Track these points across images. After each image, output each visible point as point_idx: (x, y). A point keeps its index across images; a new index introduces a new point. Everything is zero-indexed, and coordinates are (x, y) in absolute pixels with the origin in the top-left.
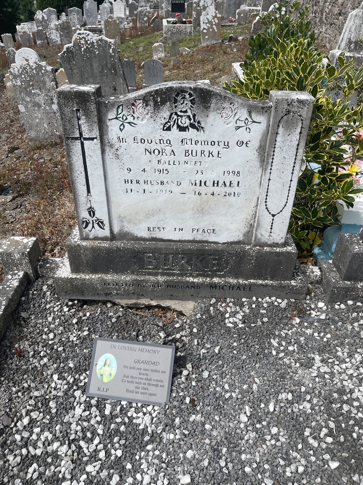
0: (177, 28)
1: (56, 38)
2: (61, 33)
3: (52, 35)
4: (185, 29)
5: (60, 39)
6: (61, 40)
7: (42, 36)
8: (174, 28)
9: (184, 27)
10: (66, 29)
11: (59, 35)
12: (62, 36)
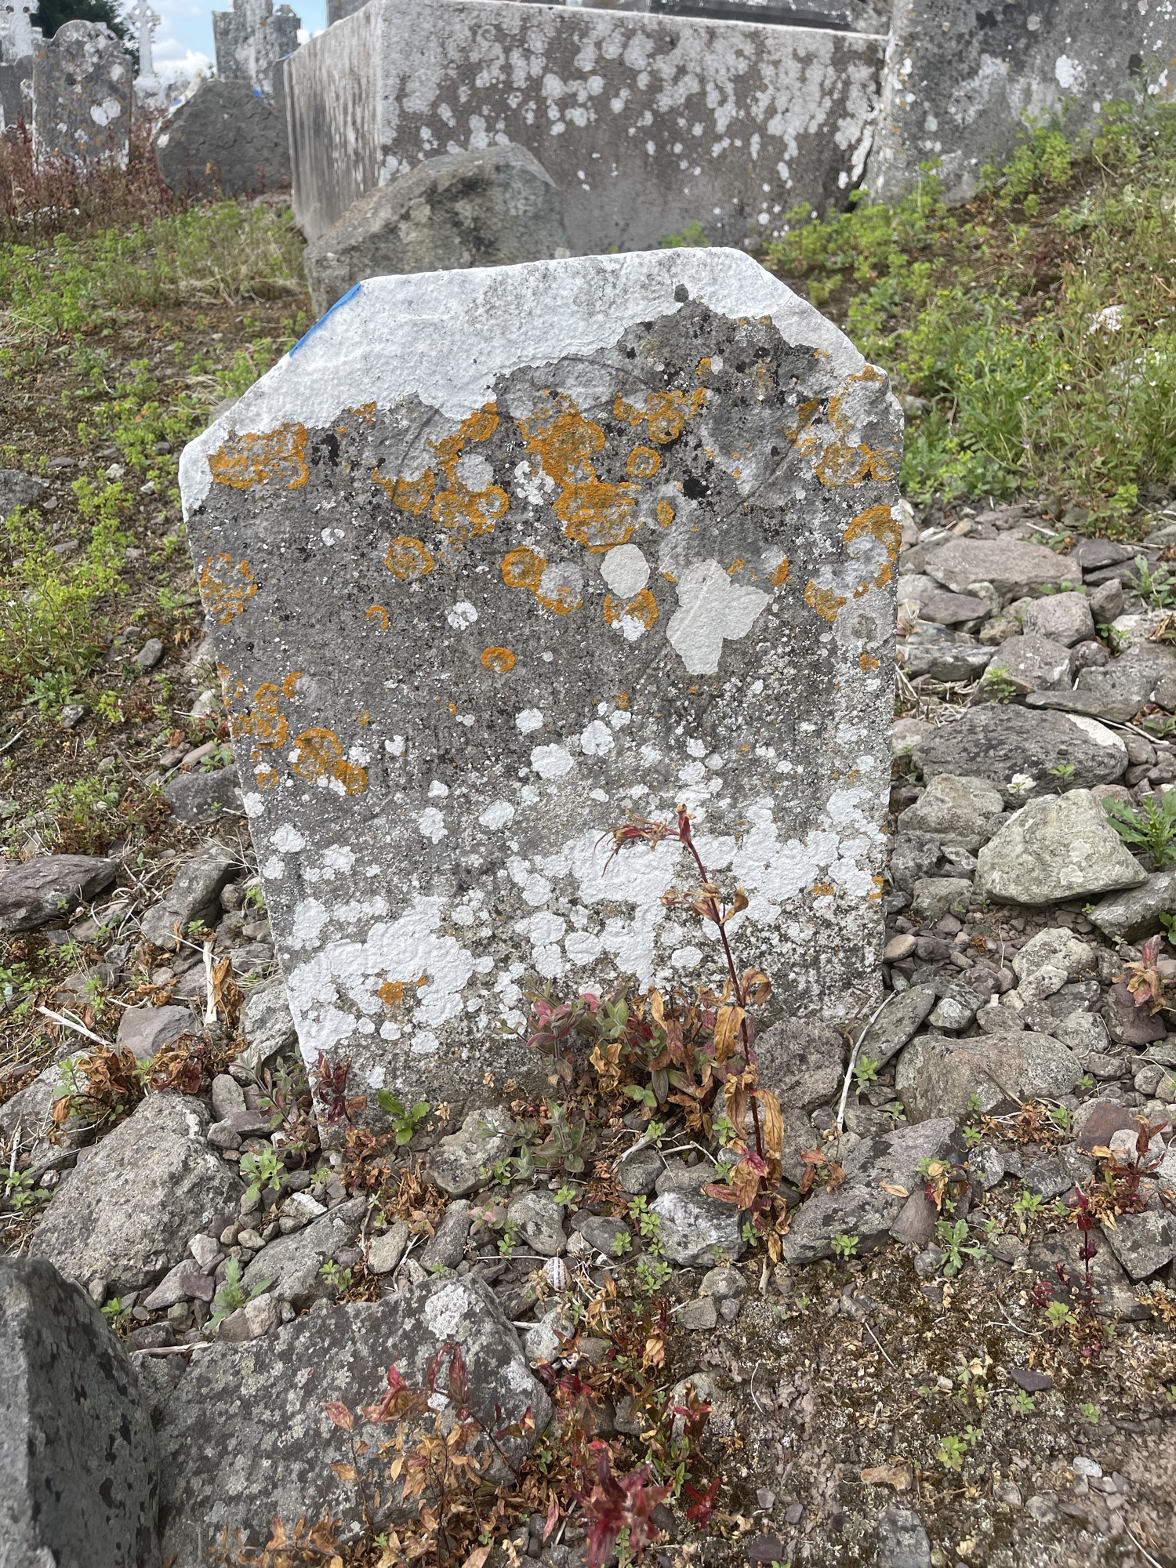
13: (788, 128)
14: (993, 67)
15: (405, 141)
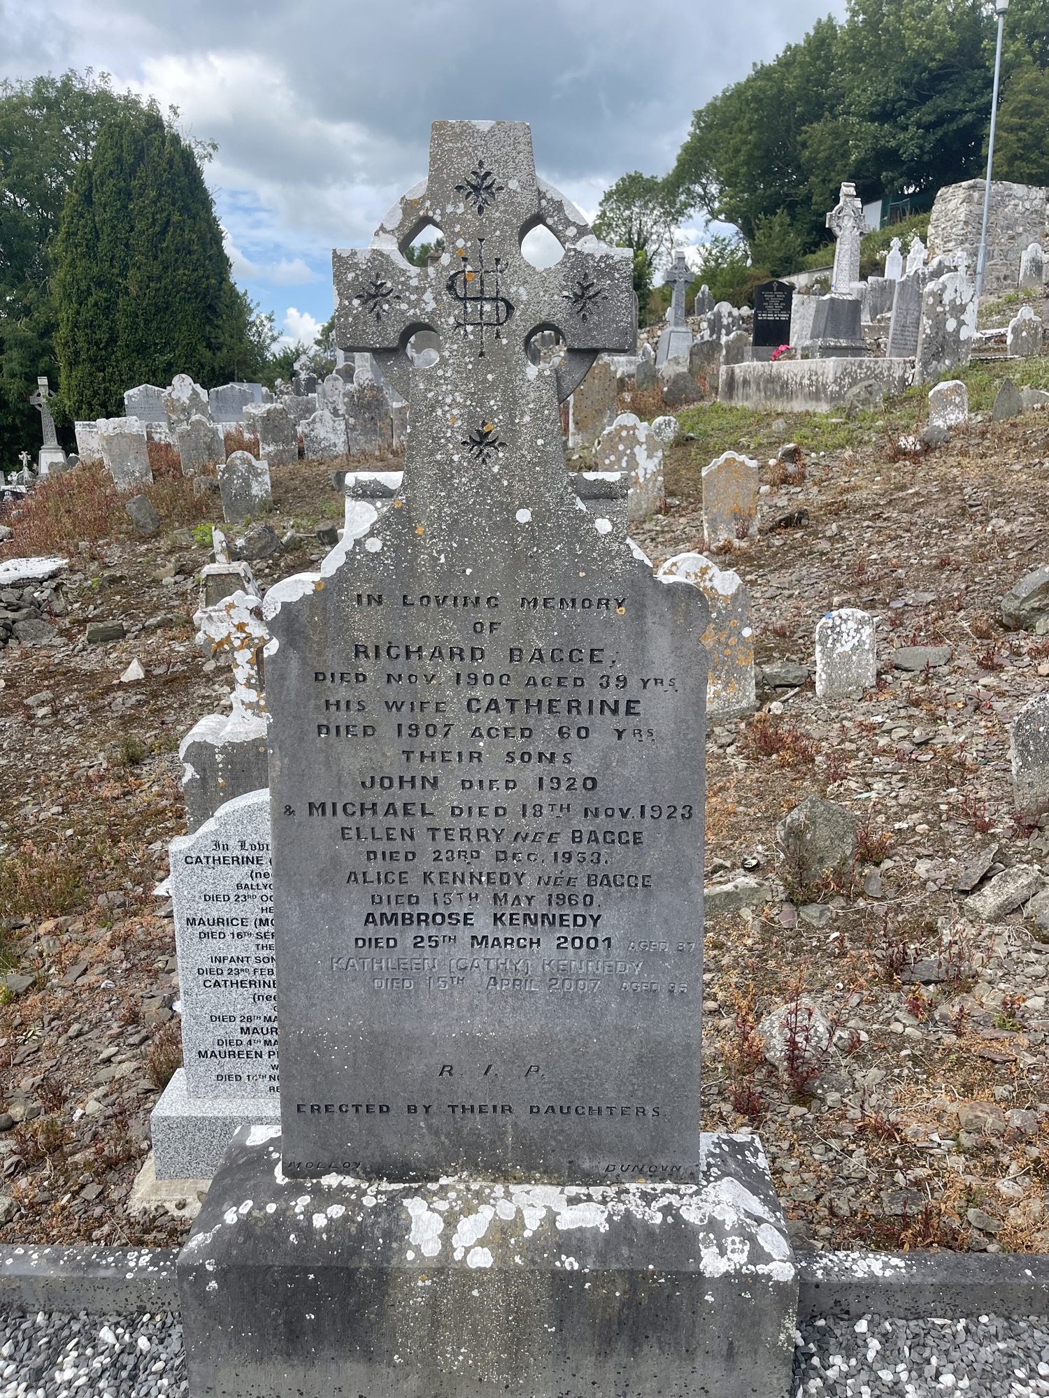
0: (868, 368)
1: (331, 436)
2: (352, 421)
3: (318, 425)
4: (889, 368)
5: (343, 438)
6: (347, 442)
7: (282, 431)
8: (860, 366)
9: (886, 365)
10: (368, 407)
11: (343, 427)
12: (353, 429)
13: (896, 375)
14: (935, 363)
15: (835, 381)
